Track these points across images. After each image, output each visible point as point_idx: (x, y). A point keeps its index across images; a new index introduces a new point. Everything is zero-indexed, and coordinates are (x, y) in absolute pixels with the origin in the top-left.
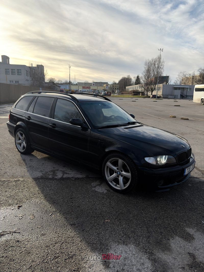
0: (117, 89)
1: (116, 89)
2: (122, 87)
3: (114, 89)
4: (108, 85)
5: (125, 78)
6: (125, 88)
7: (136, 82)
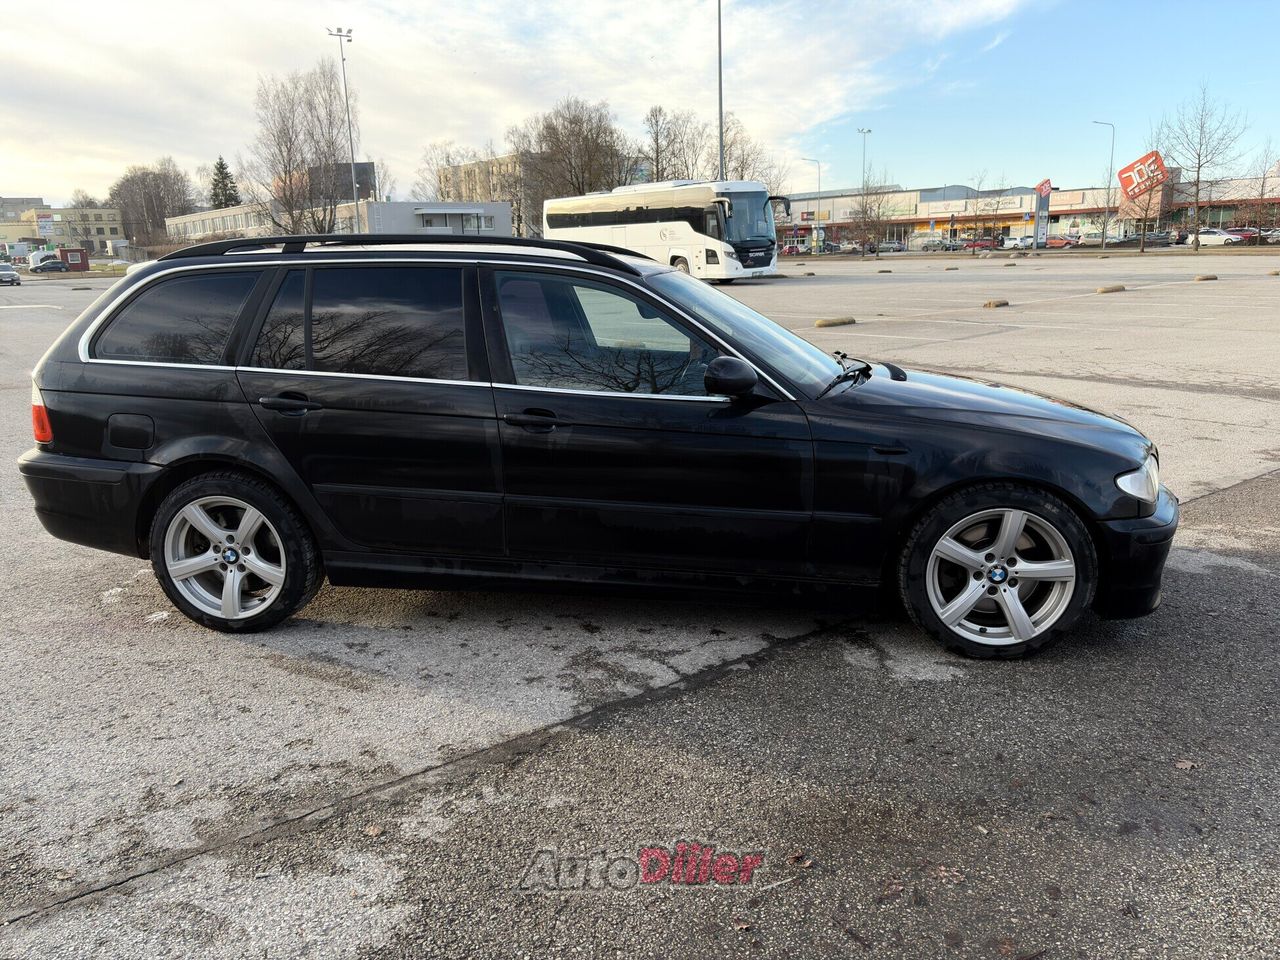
0: (107, 231)
1: (100, 231)
2: (141, 223)
3: (93, 231)
4: (46, 212)
5: (147, 174)
6: (163, 225)
7: (216, 195)
